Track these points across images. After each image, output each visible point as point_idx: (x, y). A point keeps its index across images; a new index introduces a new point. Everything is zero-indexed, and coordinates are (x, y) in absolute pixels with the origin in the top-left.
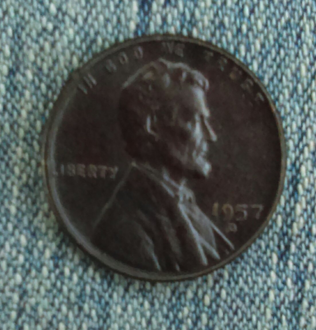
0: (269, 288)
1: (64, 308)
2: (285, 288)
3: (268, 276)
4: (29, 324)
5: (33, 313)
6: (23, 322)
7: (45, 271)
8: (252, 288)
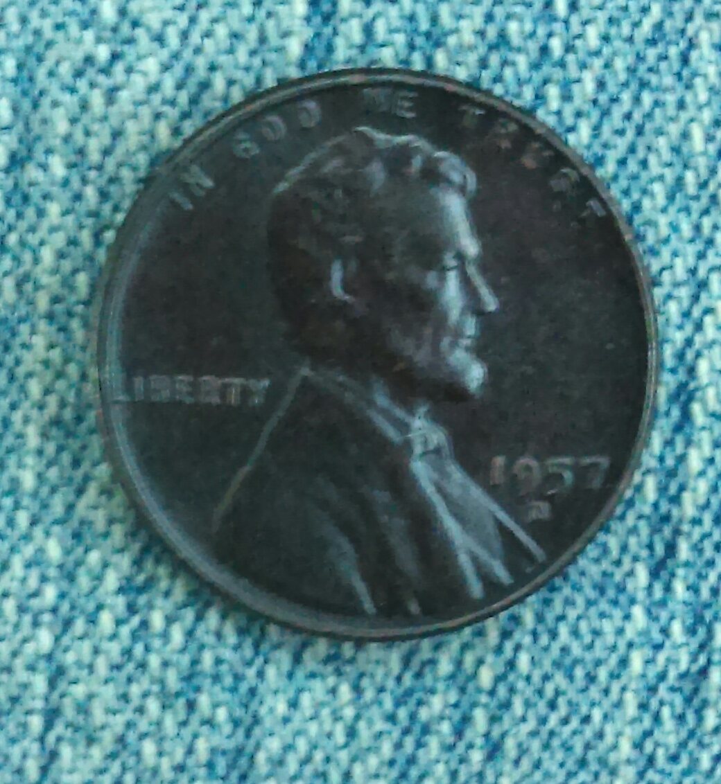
0: (630, 645)
1: (153, 706)
2: (668, 644)
3: (627, 617)
4: (73, 743)
5: (80, 720)
6: (59, 739)
7: (106, 619)
8: (590, 647)
